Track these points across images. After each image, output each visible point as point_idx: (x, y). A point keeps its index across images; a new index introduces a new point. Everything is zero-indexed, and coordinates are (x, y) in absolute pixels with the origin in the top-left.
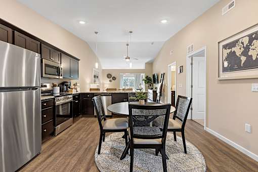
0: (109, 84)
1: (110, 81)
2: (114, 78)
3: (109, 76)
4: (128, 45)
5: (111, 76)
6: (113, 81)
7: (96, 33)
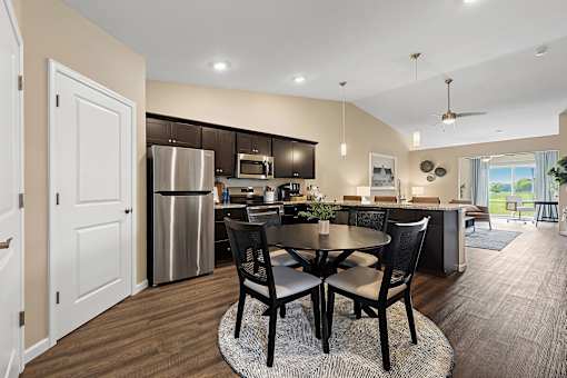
0: (425, 187)
1: (430, 179)
2: (441, 171)
3: (426, 166)
4: (449, 82)
5: (433, 167)
6: (438, 178)
7: (343, 84)
